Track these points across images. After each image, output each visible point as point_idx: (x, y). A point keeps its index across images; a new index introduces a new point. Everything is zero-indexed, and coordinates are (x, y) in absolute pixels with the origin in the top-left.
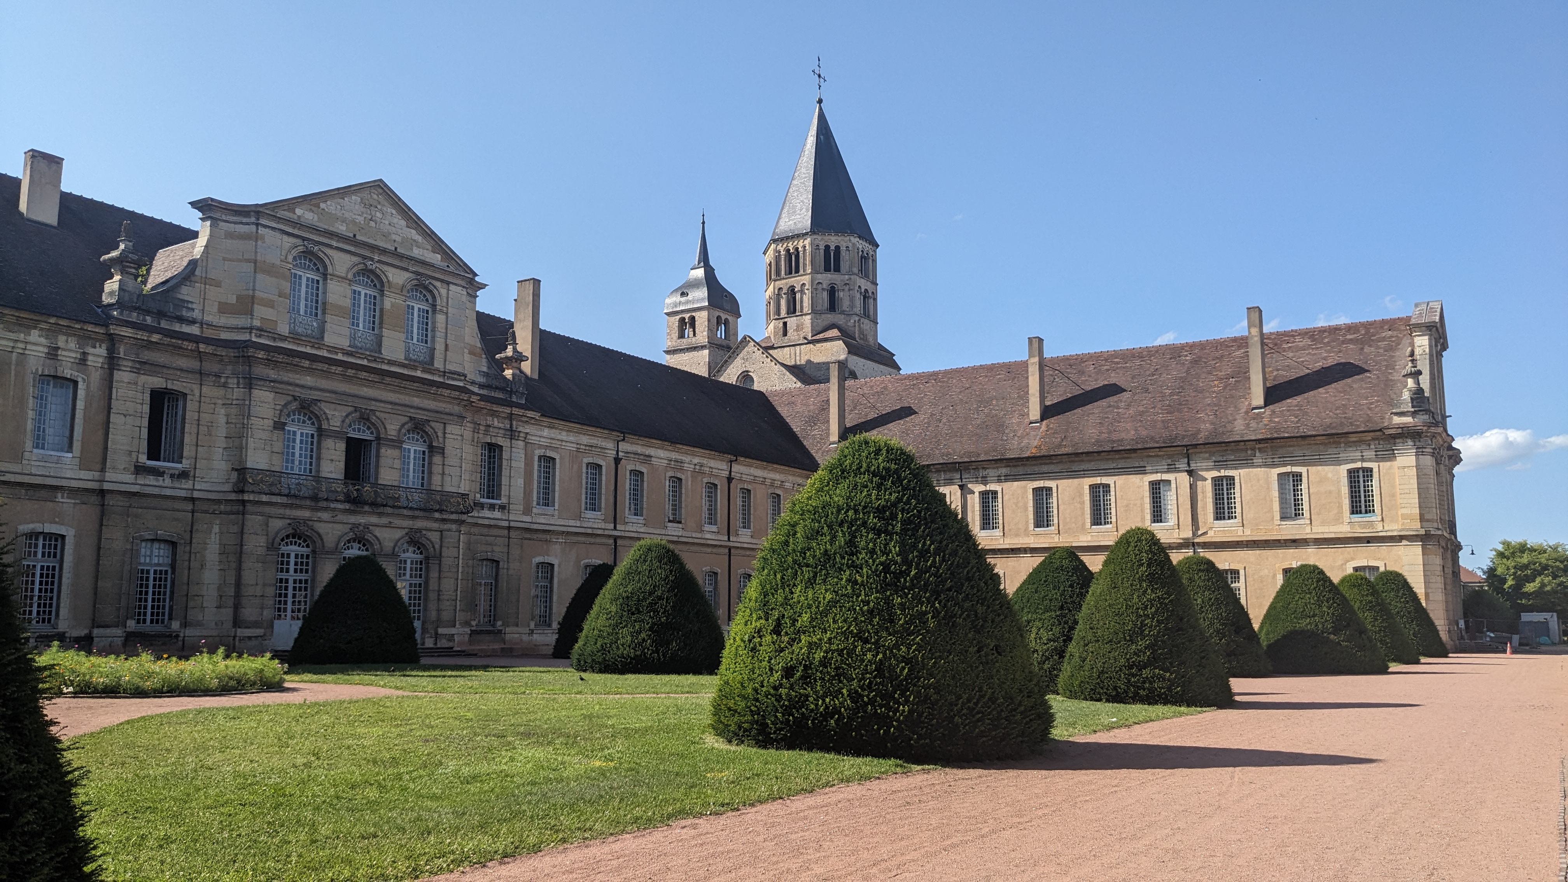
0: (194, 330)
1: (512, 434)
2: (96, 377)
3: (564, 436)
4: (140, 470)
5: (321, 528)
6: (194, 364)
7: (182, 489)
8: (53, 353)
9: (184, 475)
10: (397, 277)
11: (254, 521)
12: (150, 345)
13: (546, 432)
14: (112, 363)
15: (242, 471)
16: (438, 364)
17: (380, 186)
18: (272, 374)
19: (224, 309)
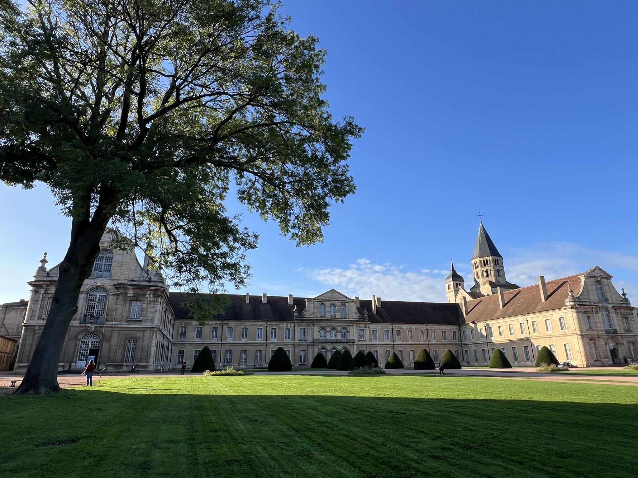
0: (306, 319)
1: (365, 327)
2: (293, 328)
3: (378, 325)
4: (299, 340)
5: (327, 347)
6: (306, 324)
7: (305, 342)
8: (287, 326)
9: (306, 340)
10: (338, 304)
11: (316, 347)
12: (299, 322)
13: (374, 325)
14: (294, 326)
15: (313, 339)
16: (347, 317)
17: (333, 290)
18: (317, 324)
19: (310, 315)
